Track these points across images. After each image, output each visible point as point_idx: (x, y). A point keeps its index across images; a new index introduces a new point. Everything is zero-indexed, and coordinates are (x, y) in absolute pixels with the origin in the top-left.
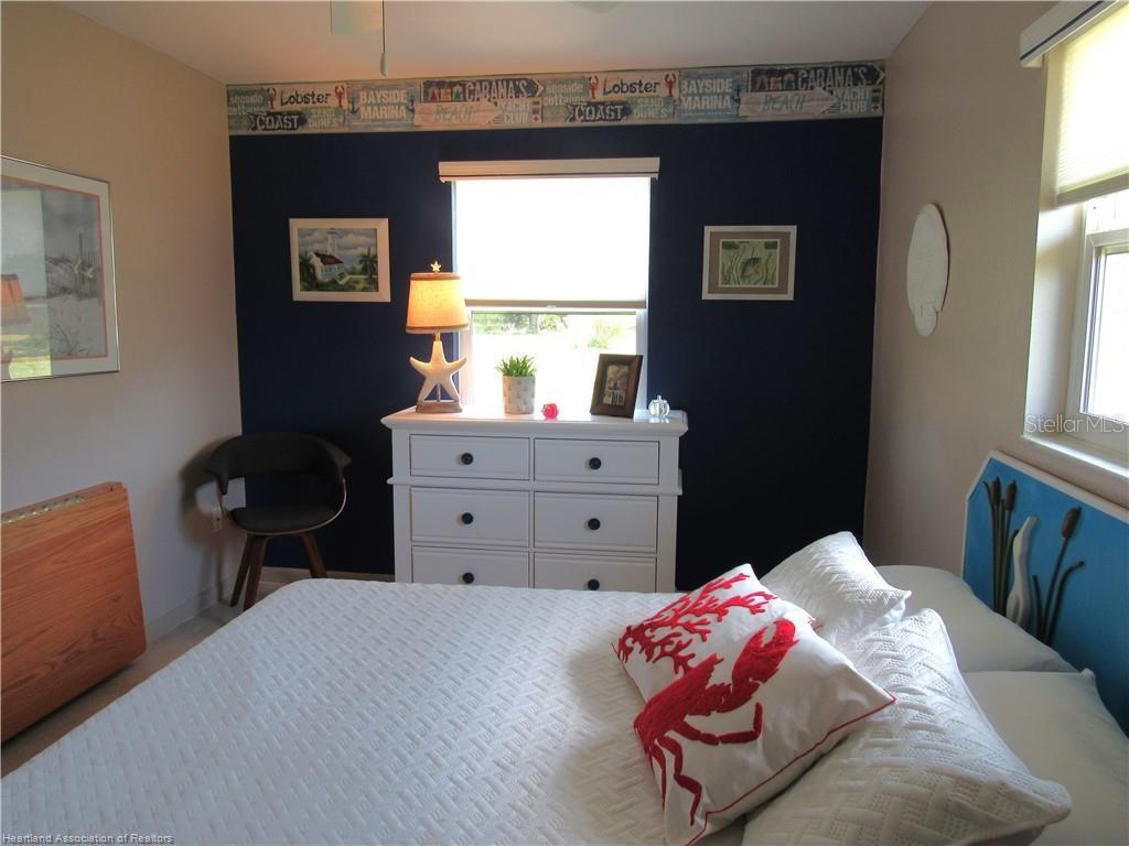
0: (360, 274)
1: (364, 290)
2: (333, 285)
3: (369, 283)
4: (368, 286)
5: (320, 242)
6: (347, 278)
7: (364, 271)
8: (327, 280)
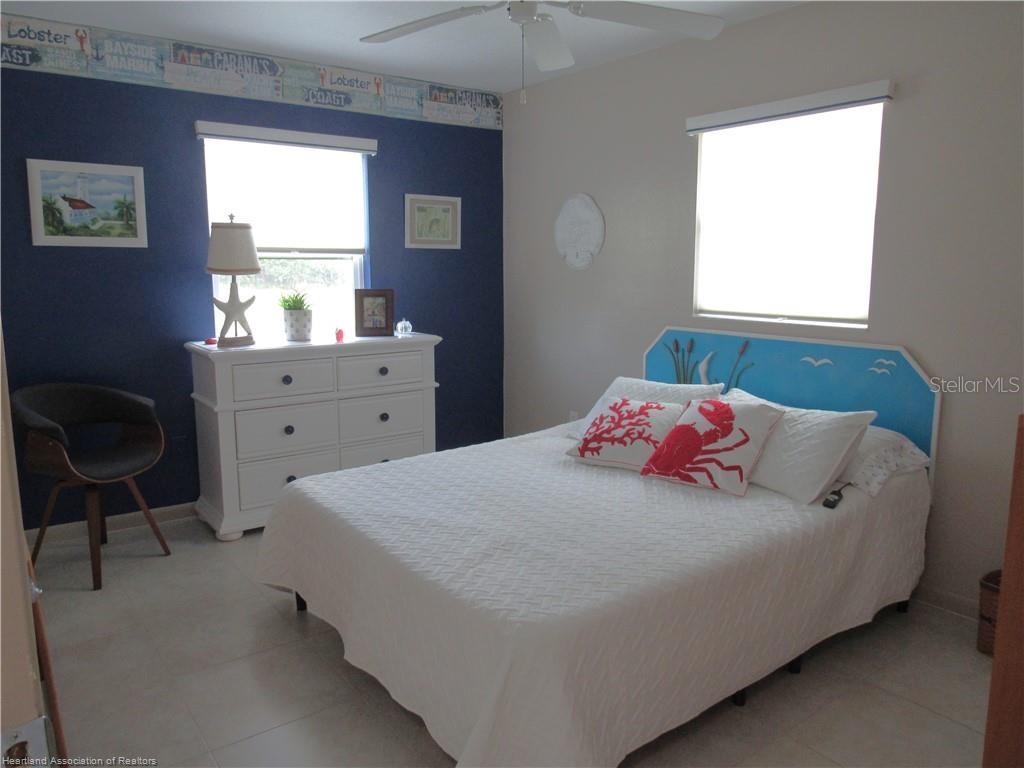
0: (115, 220)
1: (121, 235)
2: (85, 230)
3: (128, 229)
4: (126, 232)
5: (68, 186)
6: (100, 223)
7: (121, 216)
8: (76, 225)
